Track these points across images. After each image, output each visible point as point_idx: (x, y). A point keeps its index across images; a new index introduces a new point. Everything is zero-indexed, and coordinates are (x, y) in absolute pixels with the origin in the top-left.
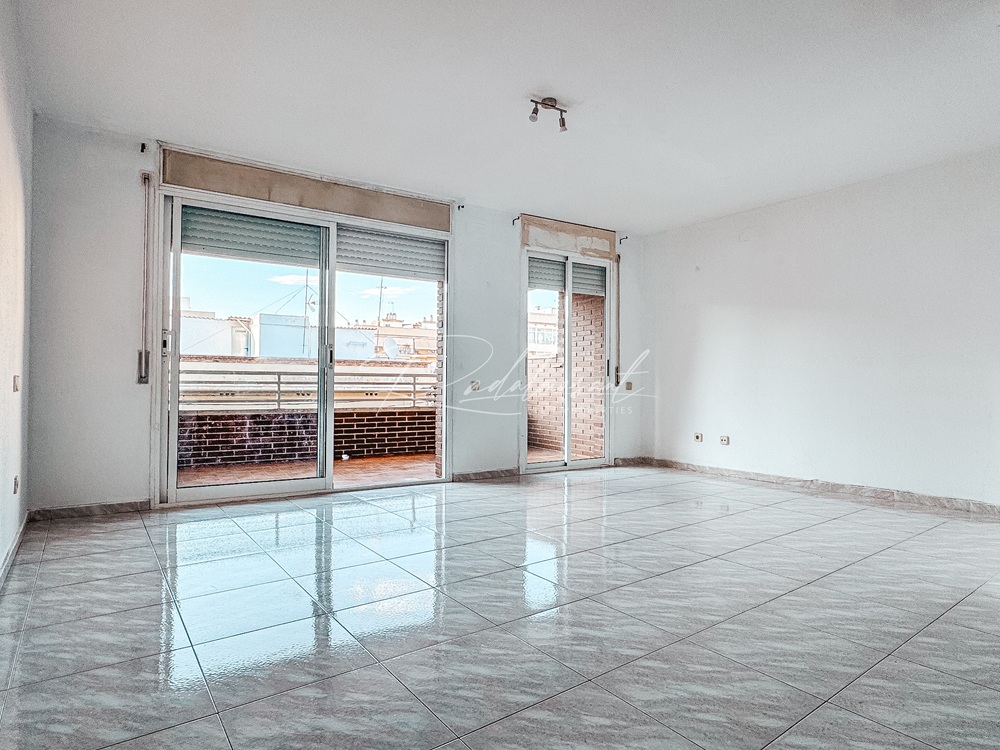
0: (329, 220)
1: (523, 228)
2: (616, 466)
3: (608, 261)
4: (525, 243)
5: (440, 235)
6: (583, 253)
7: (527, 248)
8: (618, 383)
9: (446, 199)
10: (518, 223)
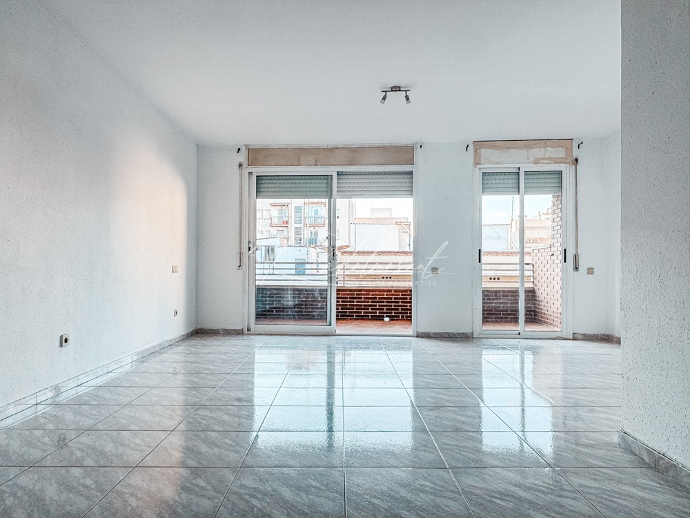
0: (332, 170)
1: (475, 151)
2: (574, 339)
3: (564, 165)
4: (477, 163)
5: (407, 168)
6: (536, 162)
7: (478, 166)
8: (576, 269)
9: (409, 143)
10: (471, 148)
